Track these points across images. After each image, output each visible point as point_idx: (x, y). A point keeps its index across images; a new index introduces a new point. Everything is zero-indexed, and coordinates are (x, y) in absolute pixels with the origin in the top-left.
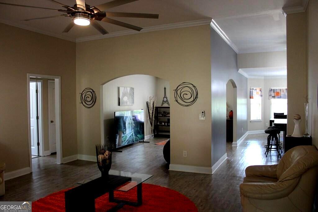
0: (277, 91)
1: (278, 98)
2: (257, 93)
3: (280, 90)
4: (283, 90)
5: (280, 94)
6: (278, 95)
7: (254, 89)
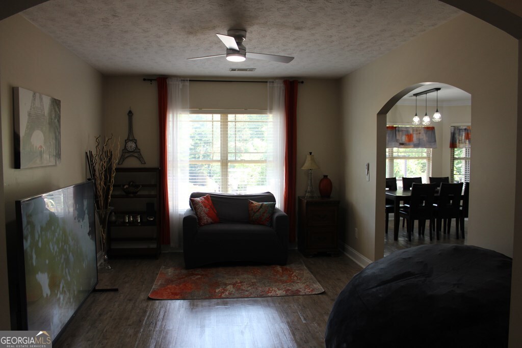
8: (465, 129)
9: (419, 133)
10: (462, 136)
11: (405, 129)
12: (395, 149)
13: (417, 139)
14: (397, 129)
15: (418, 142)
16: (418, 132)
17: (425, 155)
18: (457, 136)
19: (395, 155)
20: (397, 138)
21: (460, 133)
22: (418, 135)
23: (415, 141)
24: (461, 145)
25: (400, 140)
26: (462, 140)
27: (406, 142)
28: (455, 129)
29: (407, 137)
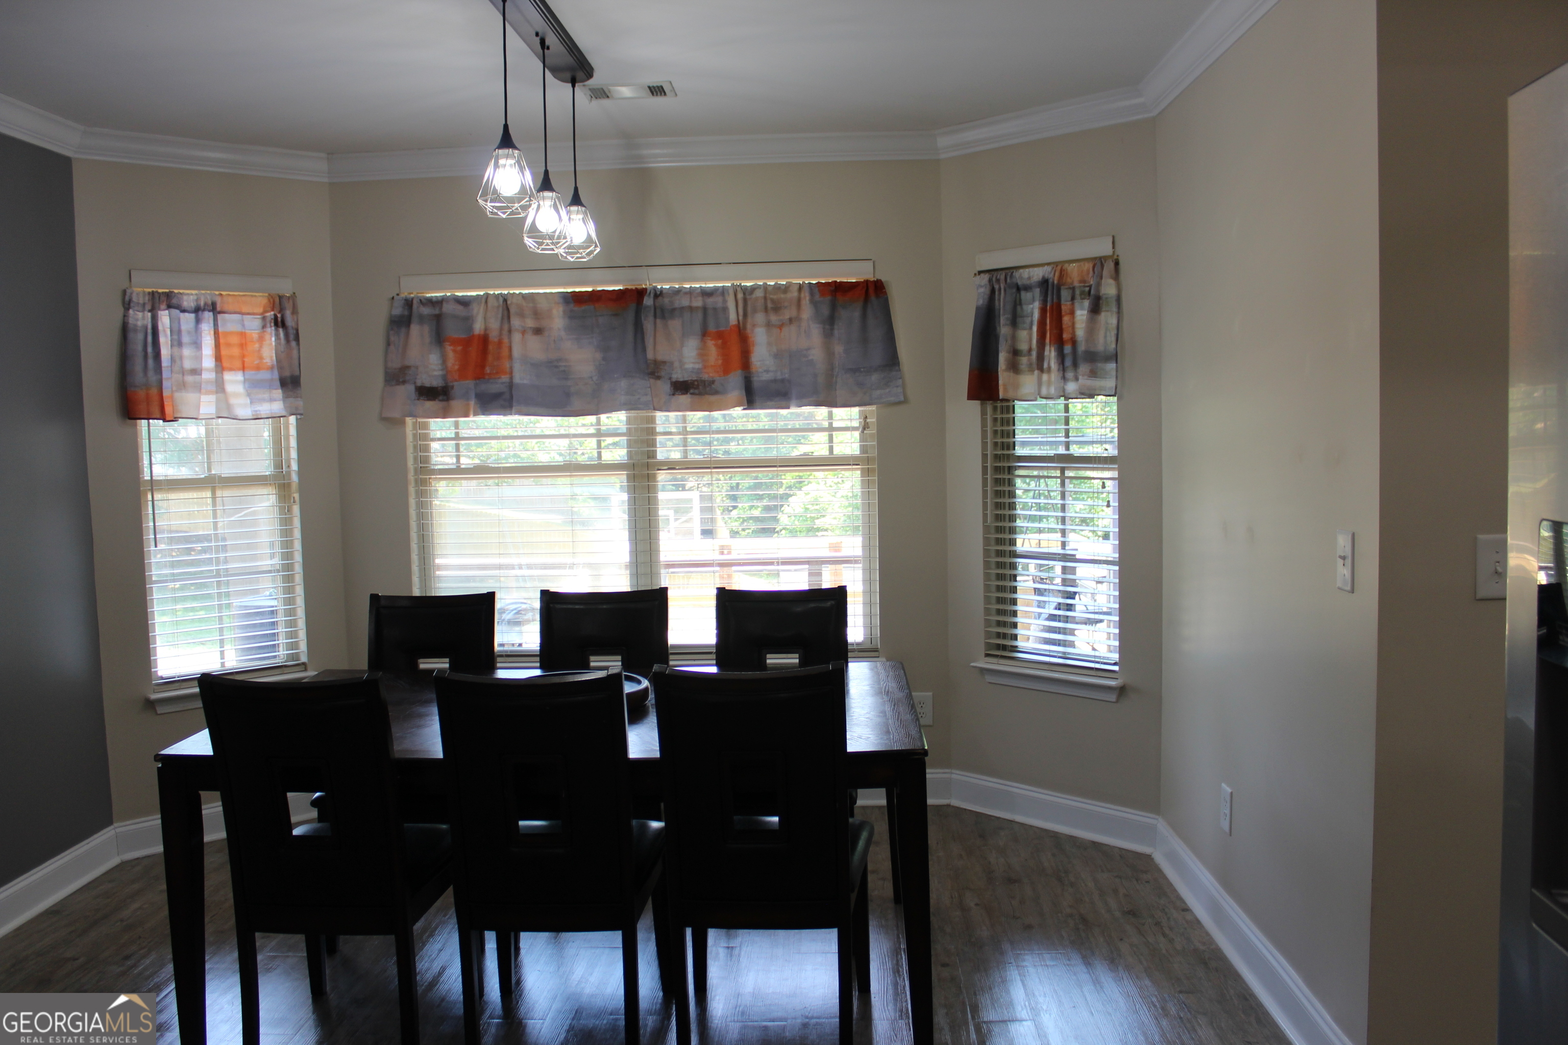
0: (468, 320)
1: (489, 403)
3: (508, 317)
4: (535, 315)
5: (502, 363)
6: (480, 375)
7: (188, 302)
8: (1044, 283)
9: (789, 322)
10: (1030, 324)
11: (698, 303)
13: (777, 356)
14: (648, 301)
15: (785, 373)
16: (784, 315)
17: (849, 445)
18: (1003, 326)
19: (667, 450)
20: (650, 355)
21: (1019, 308)
22: (781, 329)
23: (767, 371)
24: (1028, 382)
25: (672, 363)
26: (1030, 350)
27: (705, 377)
28: (997, 287)
29: (716, 345)
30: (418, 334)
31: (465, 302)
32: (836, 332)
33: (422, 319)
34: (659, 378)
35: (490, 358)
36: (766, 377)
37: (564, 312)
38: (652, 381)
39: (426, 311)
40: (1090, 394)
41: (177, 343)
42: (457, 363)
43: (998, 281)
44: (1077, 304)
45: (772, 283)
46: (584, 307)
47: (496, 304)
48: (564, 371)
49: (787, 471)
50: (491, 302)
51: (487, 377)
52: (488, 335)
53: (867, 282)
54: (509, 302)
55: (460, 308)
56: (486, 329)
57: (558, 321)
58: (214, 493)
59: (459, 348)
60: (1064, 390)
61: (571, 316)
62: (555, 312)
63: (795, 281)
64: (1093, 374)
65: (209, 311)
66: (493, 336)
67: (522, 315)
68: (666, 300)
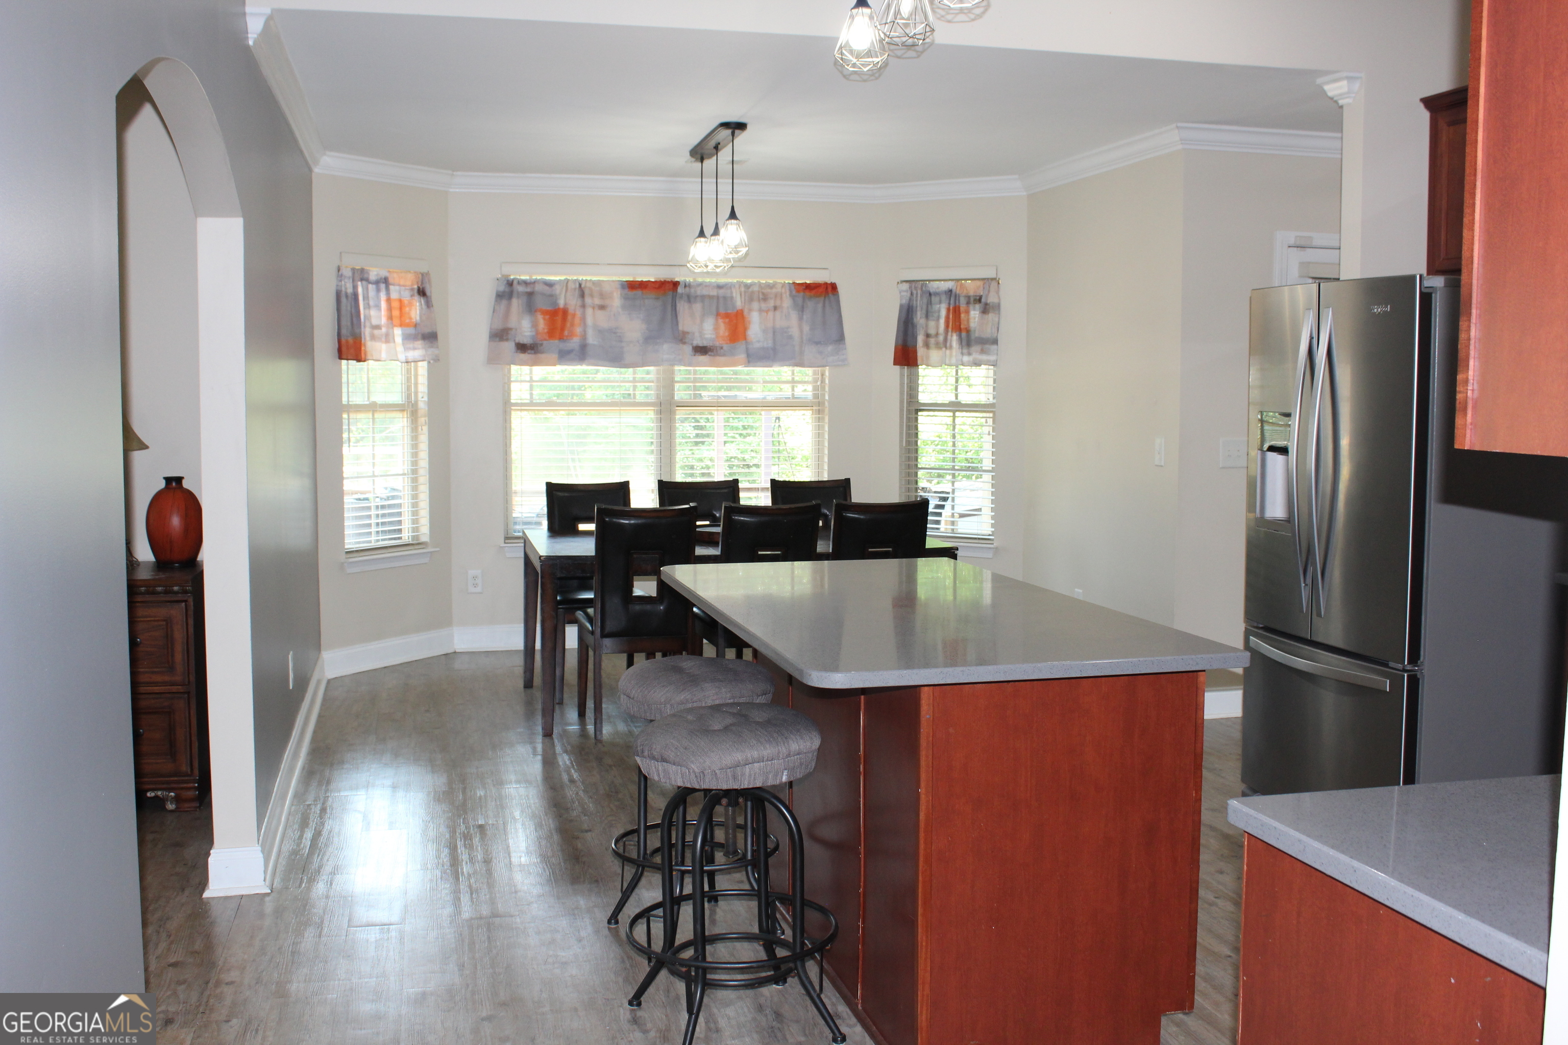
0: (552, 297)
1: (565, 356)
2: (397, 315)
3: (582, 295)
4: (602, 295)
5: (578, 330)
6: (561, 338)
7: (373, 276)
8: (950, 292)
9: (775, 308)
10: (938, 318)
11: (714, 293)
12: (681, 371)
13: (765, 331)
14: (680, 290)
15: (770, 344)
16: (771, 303)
17: (805, 391)
18: (919, 318)
19: (681, 393)
20: (680, 328)
21: (929, 306)
22: (767, 314)
23: (759, 342)
24: (935, 354)
25: (694, 334)
26: (937, 335)
27: (717, 344)
28: (915, 292)
29: (724, 323)
30: (516, 304)
31: (550, 284)
32: (805, 317)
33: (519, 295)
34: (684, 343)
35: (568, 325)
36: (757, 345)
37: (621, 294)
38: (681, 345)
39: (521, 289)
40: (977, 364)
41: (368, 306)
42: (546, 327)
43: (916, 288)
44: (971, 307)
45: (764, 282)
46: (635, 292)
47: (573, 286)
48: (620, 336)
49: (773, 410)
50: (571, 286)
51: (565, 338)
52: (568, 309)
53: (826, 284)
54: (582, 286)
55: (547, 288)
56: (566, 304)
57: (617, 301)
58: (373, 415)
59: (547, 317)
60: (962, 361)
61: (626, 298)
62: (615, 294)
63: (779, 281)
64: (983, 352)
65: (383, 283)
66: (571, 310)
67: (592, 296)
68: (692, 290)
